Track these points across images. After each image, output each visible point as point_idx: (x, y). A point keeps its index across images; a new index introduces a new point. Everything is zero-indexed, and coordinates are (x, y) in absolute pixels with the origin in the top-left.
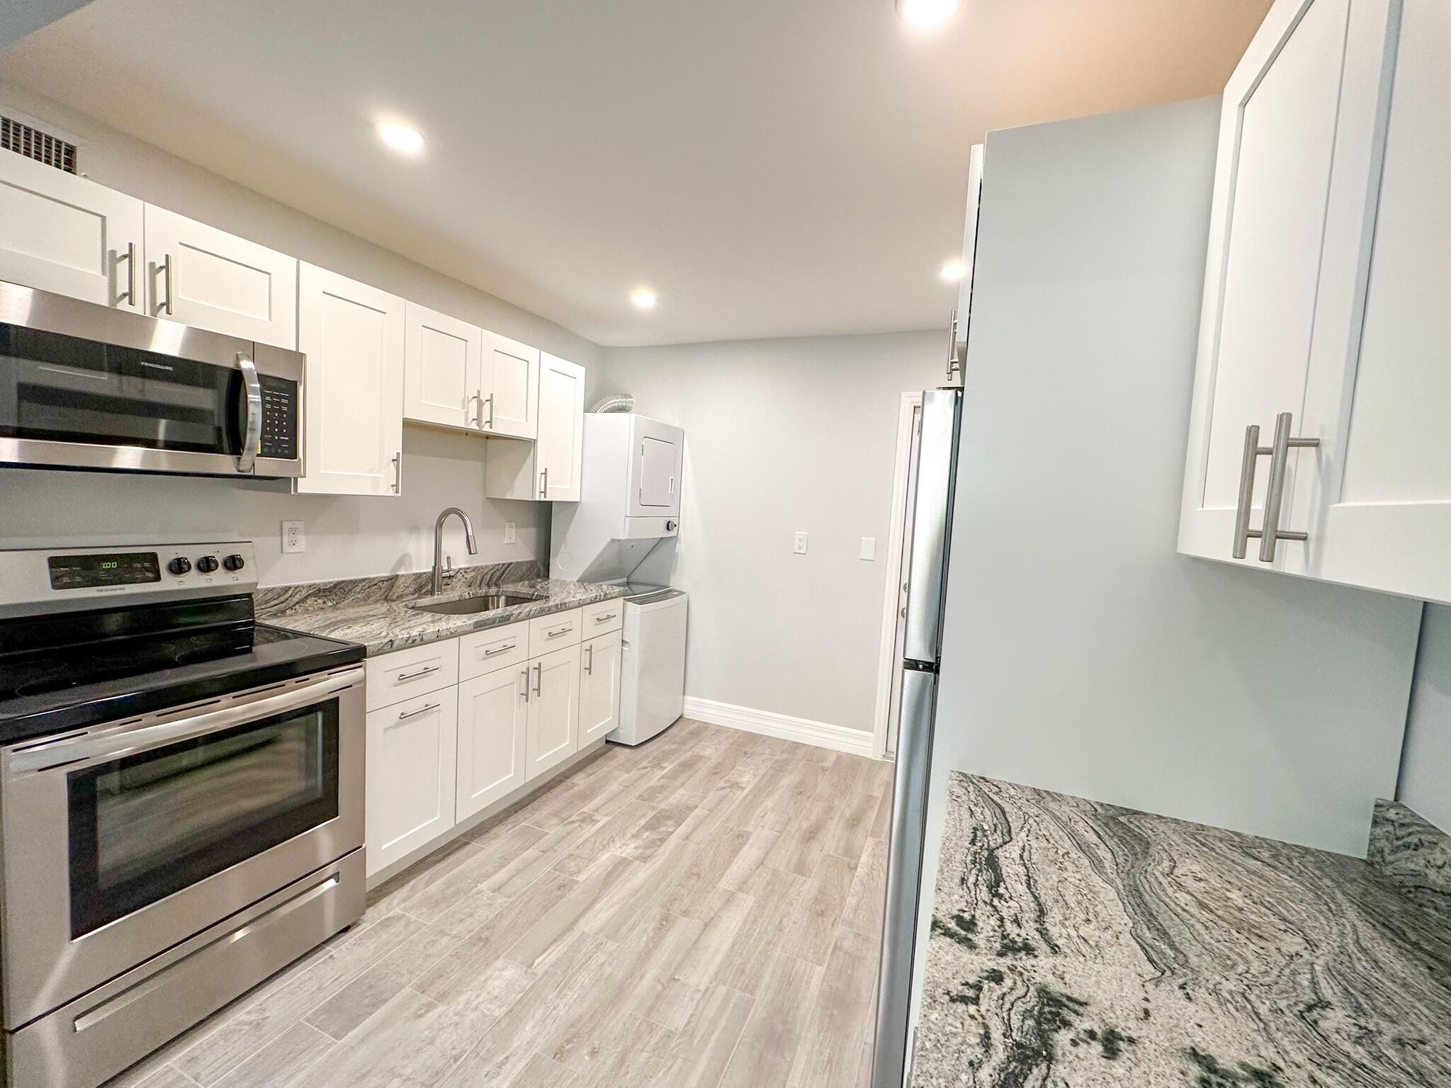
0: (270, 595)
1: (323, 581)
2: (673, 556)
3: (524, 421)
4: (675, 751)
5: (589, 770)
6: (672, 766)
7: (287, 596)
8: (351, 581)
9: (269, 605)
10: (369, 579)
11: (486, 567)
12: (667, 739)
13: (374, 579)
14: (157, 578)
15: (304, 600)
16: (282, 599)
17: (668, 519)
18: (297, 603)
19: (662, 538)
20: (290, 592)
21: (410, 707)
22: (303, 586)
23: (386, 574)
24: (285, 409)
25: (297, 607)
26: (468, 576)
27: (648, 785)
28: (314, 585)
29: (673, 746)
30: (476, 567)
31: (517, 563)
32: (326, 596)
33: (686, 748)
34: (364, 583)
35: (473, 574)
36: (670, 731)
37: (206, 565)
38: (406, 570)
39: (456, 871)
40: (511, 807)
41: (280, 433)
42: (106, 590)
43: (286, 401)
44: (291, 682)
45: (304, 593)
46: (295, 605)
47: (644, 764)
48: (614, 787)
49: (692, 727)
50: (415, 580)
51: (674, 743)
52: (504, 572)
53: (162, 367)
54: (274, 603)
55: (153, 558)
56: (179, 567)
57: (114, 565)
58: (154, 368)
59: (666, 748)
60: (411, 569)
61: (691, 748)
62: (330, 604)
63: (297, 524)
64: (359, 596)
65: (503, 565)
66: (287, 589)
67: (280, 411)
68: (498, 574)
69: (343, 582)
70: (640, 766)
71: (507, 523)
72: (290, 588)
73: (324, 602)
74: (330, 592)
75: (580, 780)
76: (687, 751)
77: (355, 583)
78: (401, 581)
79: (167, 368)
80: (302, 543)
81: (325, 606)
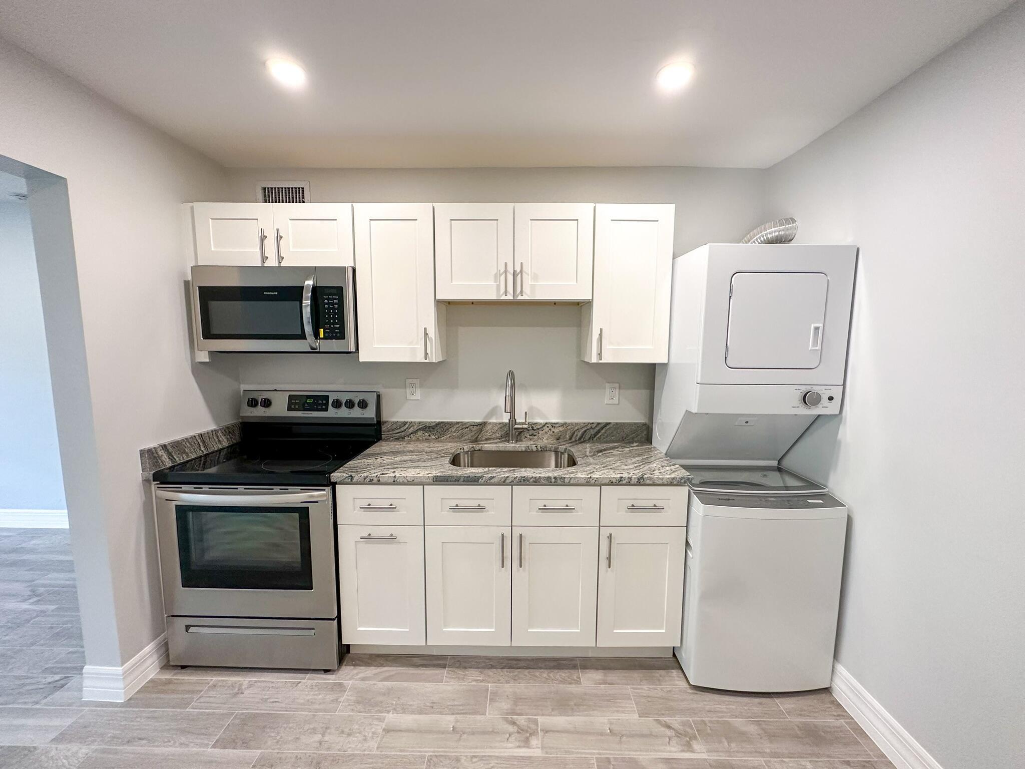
0: (394, 426)
1: (429, 420)
2: (834, 444)
3: (575, 283)
4: (742, 737)
5: (613, 676)
6: (704, 756)
7: (405, 428)
8: (448, 423)
9: (395, 432)
10: (462, 422)
11: (577, 424)
12: (756, 709)
13: (466, 423)
14: (326, 410)
15: (416, 432)
16: (402, 429)
17: (804, 389)
18: (412, 433)
19: (819, 415)
20: (407, 426)
21: (377, 532)
22: (415, 422)
23: (479, 421)
24: (336, 306)
25: (412, 436)
26: (556, 430)
27: (633, 755)
28: (422, 422)
29: (752, 729)
30: (565, 423)
31: (617, 424)
32: (430, 431)
33: (767, 747)
34: (457, 426)
35: (561, 429)
36: (777, 701)
37: (350, 404)
38: (496, 419)
39: (405, 684)
40: (503, 658)
41: (334, 323)
42: (307, 414)
43: (336, 301)
44: (277, 489)
45: (416, 428)
46: (410, 435)
47: (675, 721)
48: (601, 720)
49: (826, 720)
50: (501, 428)
51: (758, 723)
52: (599, 432)
53: (272, 294)
54: (397, 431)
55: (327, 398)
56: (337, 404)
57: (312, 401)
58: (270, 295)
59: (738, 722)
60: (502, 419)
61: (775, 755)
62: (433, 437)
63: (415, 381)
64: (454, 434)
65: (599, 424)
66: (405, 423)
67: (334, 309)
68: (592, 432)
69: (442, 423)
70: (666, 719)
71: (607, 385)
72: (407, 423)
73: (429, 435)
74: (433, 429)
75: (589, 680)
76: (762, 754)
77: (451, 424)
78: (489, 427)
79: (275, 293)
80: (418, 395)
81: (430, 438)
